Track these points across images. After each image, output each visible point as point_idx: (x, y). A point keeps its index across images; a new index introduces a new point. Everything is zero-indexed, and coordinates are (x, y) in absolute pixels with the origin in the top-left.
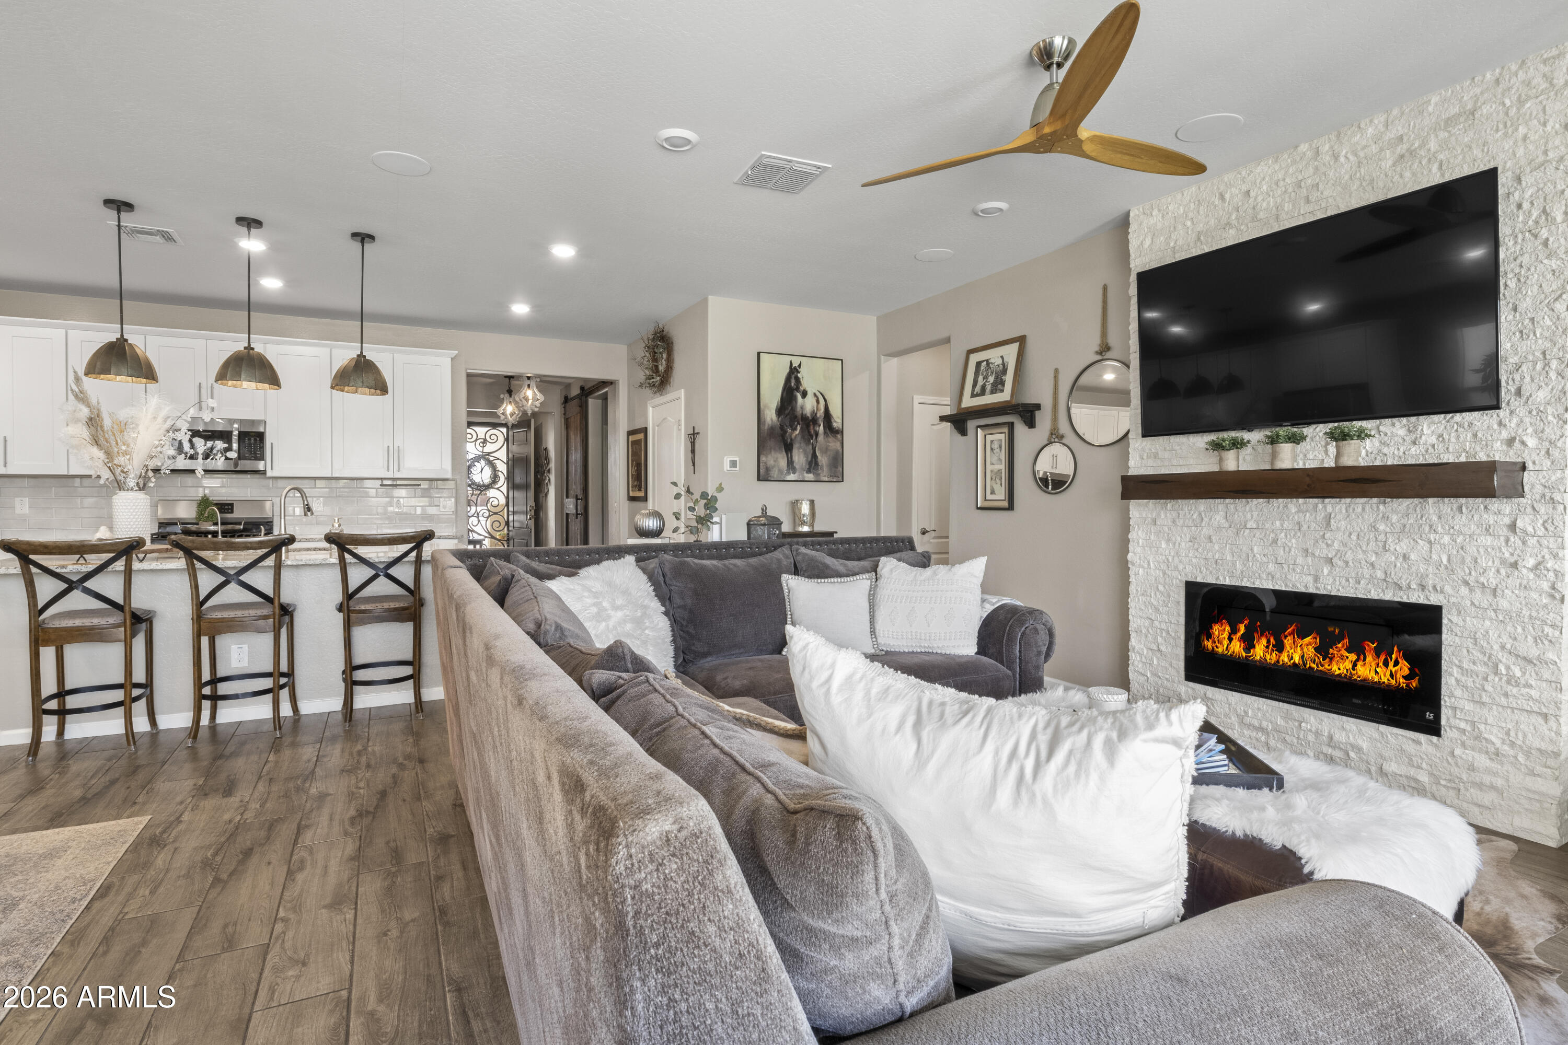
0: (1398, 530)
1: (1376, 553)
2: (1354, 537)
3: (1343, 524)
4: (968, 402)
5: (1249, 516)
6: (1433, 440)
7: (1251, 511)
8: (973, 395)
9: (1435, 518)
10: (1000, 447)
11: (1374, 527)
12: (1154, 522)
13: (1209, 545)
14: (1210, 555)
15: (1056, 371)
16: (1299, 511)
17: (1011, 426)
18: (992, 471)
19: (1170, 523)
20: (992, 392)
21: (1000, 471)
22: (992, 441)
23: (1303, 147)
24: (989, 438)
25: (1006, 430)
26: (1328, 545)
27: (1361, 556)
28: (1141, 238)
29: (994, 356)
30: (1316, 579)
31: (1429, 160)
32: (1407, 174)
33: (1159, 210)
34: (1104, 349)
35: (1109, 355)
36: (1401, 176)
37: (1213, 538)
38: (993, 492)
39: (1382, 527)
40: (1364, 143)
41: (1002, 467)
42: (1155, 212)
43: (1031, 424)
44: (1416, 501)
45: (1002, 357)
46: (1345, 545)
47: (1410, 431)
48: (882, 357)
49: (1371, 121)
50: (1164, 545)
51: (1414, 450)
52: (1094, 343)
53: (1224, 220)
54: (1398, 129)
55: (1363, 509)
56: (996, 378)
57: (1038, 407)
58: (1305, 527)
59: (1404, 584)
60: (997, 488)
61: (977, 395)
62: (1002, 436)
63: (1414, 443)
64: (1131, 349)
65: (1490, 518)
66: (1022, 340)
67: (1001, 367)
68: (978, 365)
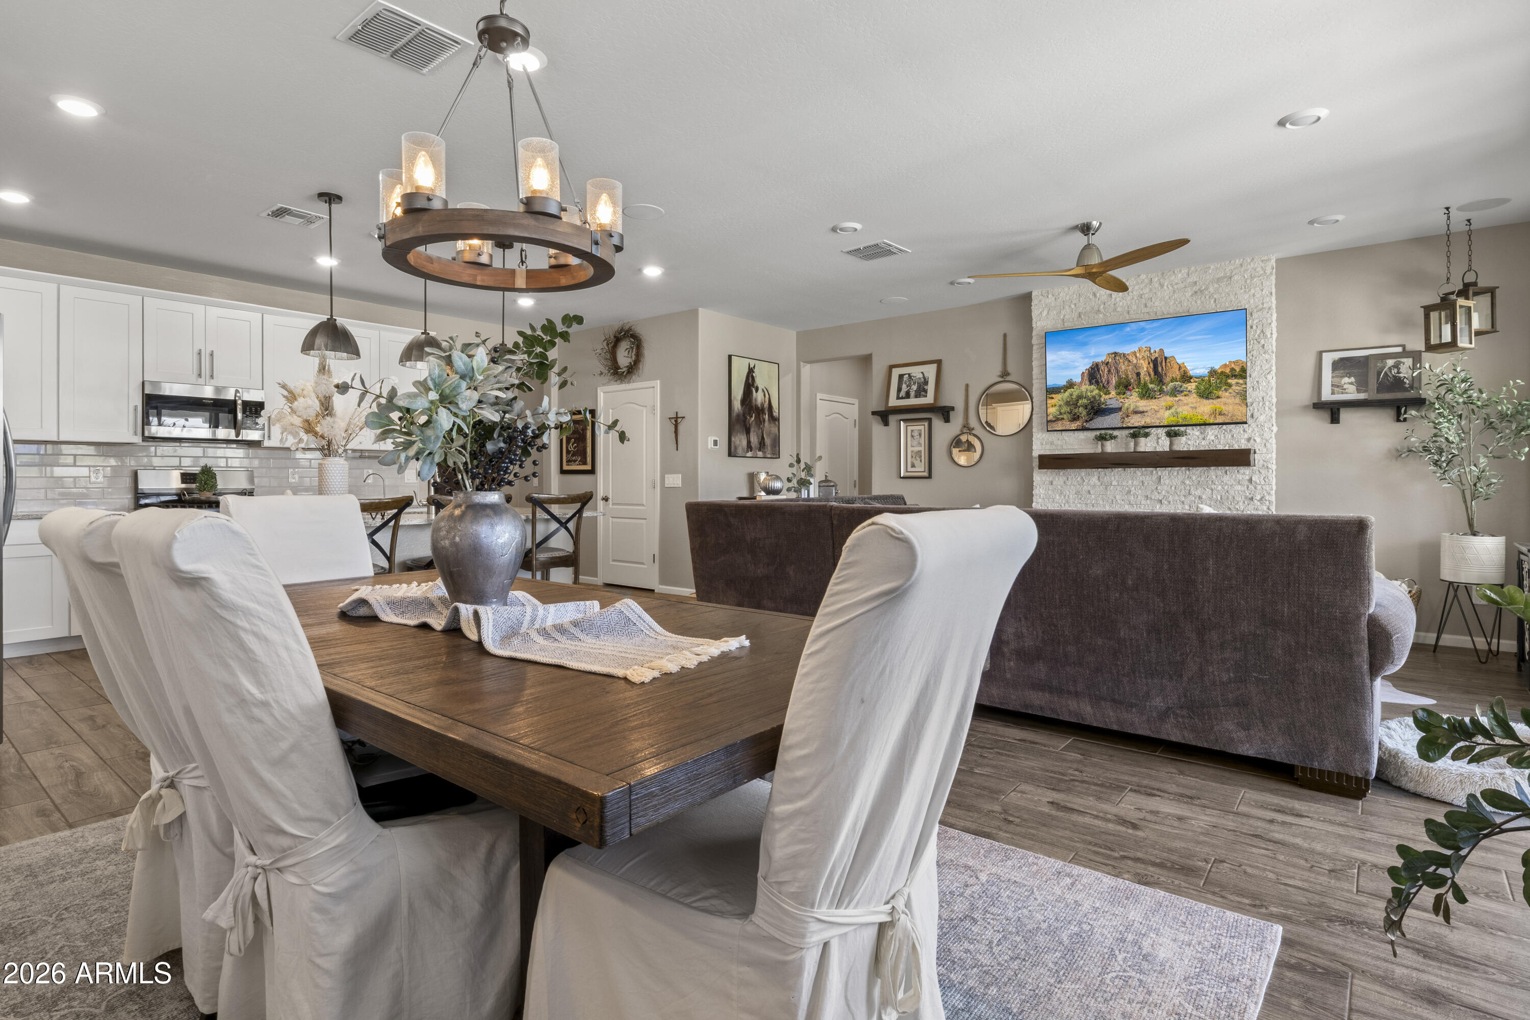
0: (1196, 483)
1: (1185, 496)
2: (1173, 488)
3: (1167, 482)
4: (893, 402)
5: (1113, 478)
6: (1213, 438)
7: (1114, 475)
8: (898, 398)
9: (1214, 477)
10: (920, 435)
11: (1183, 482)
12: (1051, 483)
13: (1088, 496)
14: (1089, 501)
15: (967, 386)
16: (1142, 475)
17: (930, 420)
18: (912, 452)
19: (1062, 483)
20: (916, 397)
21: (920, 452)
22: (912, 431)
23: (1143, 276)
24: (910, 428)
25: (926, 424)
26: (1158, 493)
27: (1177, 498)
28: (1041, 310)
29: (916, 372)
31: (1210, 297)
32: (1199, 302)
33: (1053, 295)
34: (1005, 374)
35: (1008, 378)
36: (1196, 302)
37: (1092, 492)
38: (913, 466)
39: (1187, 482)
40: (1177, 281)
41: (922, 449)
42: (1050, 296)
43: (947, 420)
44: (1205, 468)
45: (922, 373)
46: (1168, 492)
47: (1201, 433)
48: (802, 363)
49: (1180, 271)
50: (1058, 497)
51: (1203, 443)
52: (998, 369)
53: (1096, 308)
54: (1194, 278)
55: (1178, 473)
56: (919, 387)
57: (953, 409)
58: (1146, 484)
60: (917, 463)
61: (902, 398)
62: (922, 428)
63: (1204, 439)
64: (1034, 377)
65: (1240, 477)
66: (939, 363)
67: (923, 380)
68: (901, 377)
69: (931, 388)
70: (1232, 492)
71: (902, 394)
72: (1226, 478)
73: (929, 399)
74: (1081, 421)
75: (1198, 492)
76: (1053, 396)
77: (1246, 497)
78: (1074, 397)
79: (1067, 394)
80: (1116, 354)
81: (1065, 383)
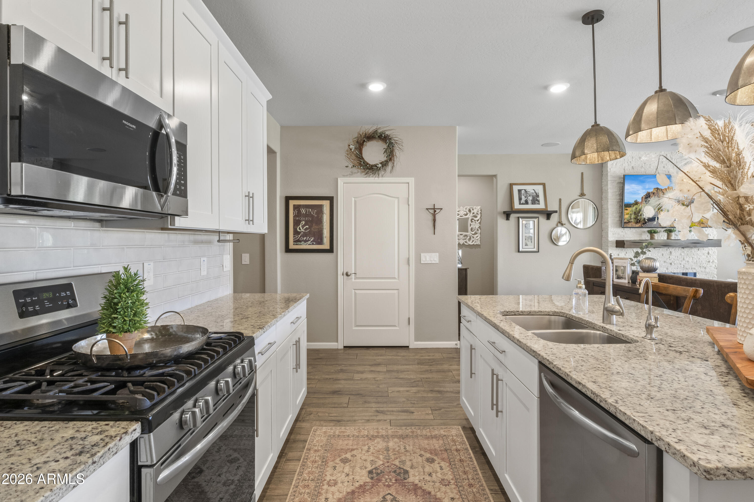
3: (674, 254)
4: (515, 206)
8: (520, 204)
11: (681, 254)
15: (560, 200)
16: (662, 251)
17: (538, 217)
18: (526, 236)
20: (533, 204)
21: (531, 237)
22: (526, 224)
24: (526, 222)
25: (536, 220)
26: (670, 259)
27: (678, 262)
29: (530, 189)
30: (667, 269)
34: (582, 195)
35: (585, 197)
38: (526, 245)
39: (683, 254)
41: (533, 235)
43: (548, 218)
45: (534, 190)
52: (578, 192)
56: (533, 198)
57: (552, 212)
59: (688, 268)
60: (529, 243)
61: (523, 204)
62: (533, 222)
64: (609, 198)
65: (704, 251)
66: (544, 185)
67: (535, 194)
68: (520, 191)
69: (541, 198)
70: (701, 259)
71: (523, 201)
72: (699, 252)
73: (541, 206)
74: (641, 223)
75: (687, 259)
76: (628, 208)
77: (706, 261)
78: (638, 210)
79: (634, 208)
80: (657, 188)
81: (633, 202)
